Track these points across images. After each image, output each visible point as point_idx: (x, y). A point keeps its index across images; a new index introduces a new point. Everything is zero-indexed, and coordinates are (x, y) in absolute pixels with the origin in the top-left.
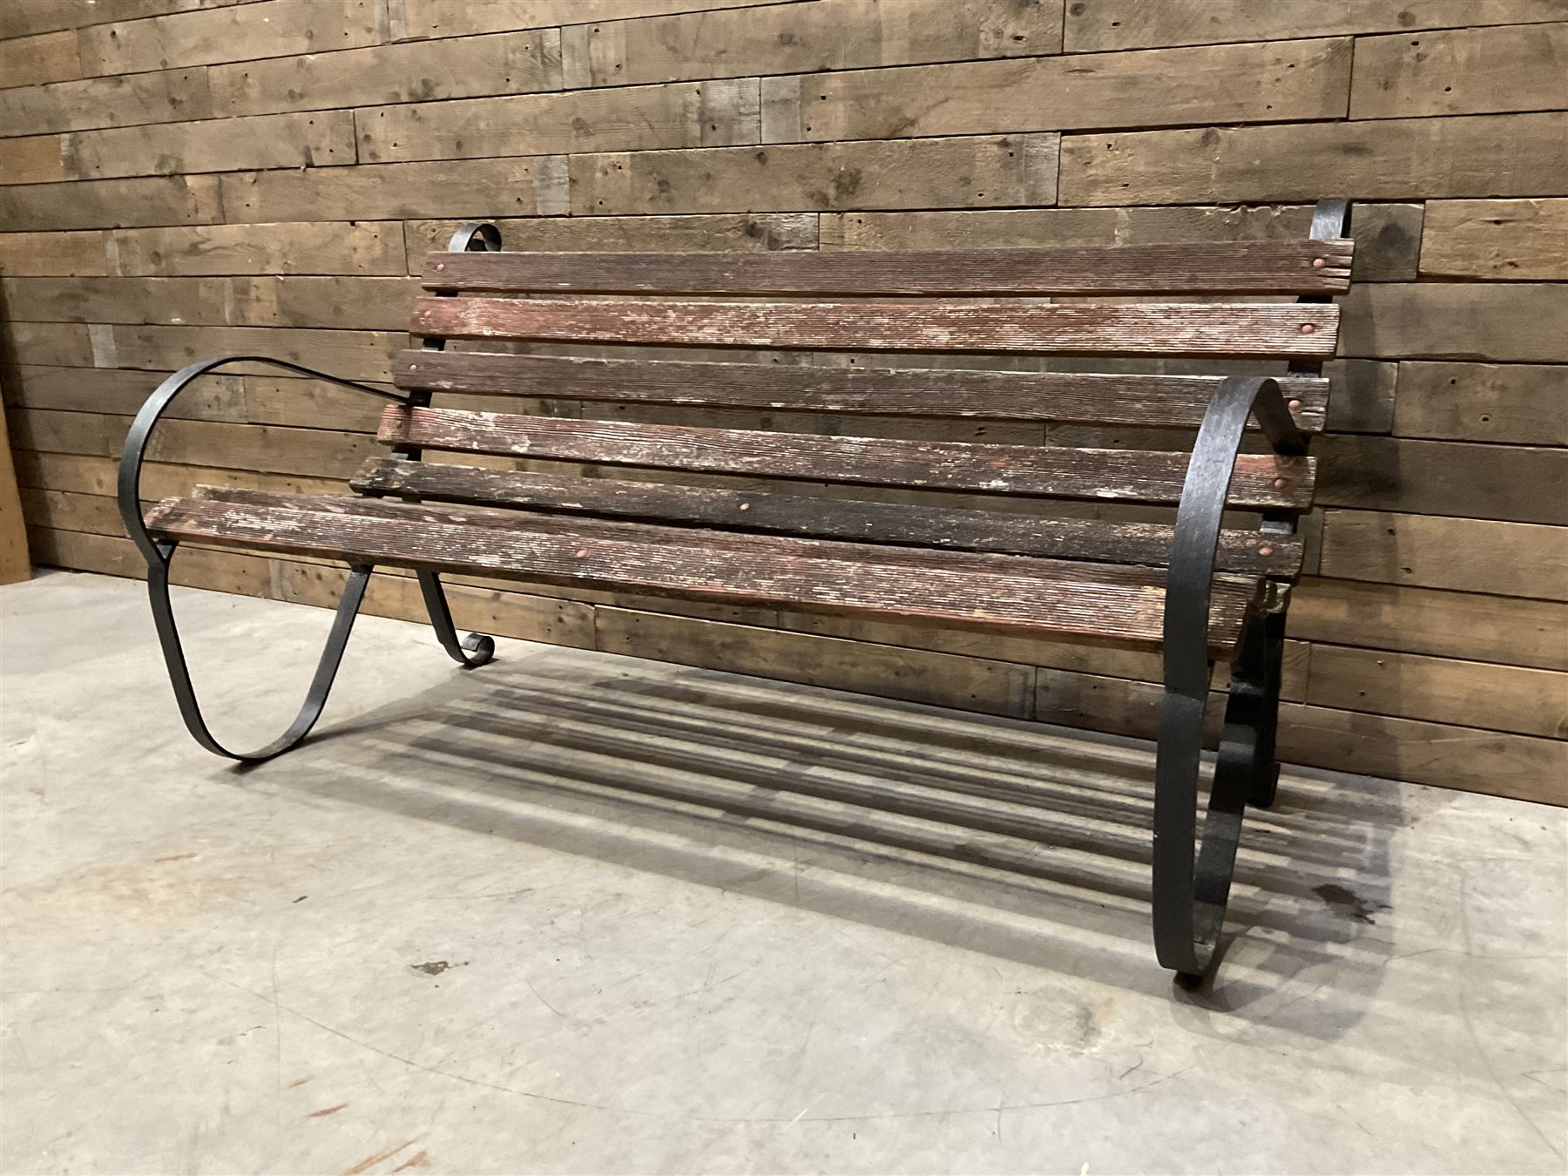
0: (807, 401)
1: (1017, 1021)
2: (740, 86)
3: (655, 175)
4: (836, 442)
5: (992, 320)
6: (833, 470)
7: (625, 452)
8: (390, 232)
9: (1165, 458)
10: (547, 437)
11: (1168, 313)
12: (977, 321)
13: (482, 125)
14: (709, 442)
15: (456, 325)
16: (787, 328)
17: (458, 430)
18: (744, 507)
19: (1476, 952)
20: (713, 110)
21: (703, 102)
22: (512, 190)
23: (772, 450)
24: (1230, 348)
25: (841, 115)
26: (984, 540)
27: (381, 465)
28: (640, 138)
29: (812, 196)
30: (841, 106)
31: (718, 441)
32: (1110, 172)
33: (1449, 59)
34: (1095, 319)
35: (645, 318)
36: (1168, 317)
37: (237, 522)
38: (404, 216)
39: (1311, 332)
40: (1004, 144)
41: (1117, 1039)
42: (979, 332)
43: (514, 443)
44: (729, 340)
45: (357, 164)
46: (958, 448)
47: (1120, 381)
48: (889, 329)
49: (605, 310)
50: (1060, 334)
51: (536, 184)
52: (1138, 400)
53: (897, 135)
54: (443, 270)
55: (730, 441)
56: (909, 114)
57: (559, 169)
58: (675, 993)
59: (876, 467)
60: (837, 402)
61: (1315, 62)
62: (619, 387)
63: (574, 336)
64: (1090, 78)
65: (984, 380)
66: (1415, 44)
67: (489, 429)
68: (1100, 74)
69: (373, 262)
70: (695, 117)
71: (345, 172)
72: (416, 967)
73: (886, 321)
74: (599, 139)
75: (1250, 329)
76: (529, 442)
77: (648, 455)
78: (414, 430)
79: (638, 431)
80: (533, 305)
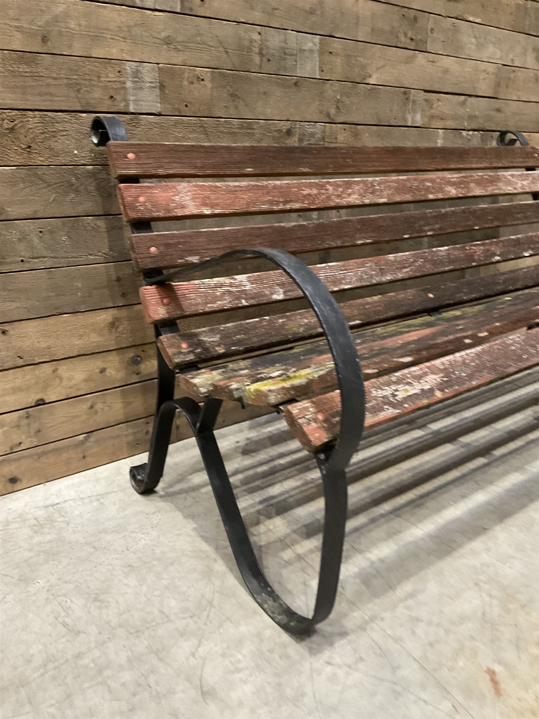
2: (285, 34)
3: (229, 88)
4: (436, 252)
6: (442, 267)
7: (345, 281)
13: (72, 24)
16: (391, 192)
17: (223, 294)
18: (431, 296)
20: (268, 48)
21: (262, 41)
25: (339, 65)
28: (218, 59)
30: (339, 60)
32: (438, 112)
33: (519, 79)
35: (315, 191)
40: (404, 93)
43: (272, 294)
44: (367, 201)
49: (287, 187)
51: (129, 85)
53: (363, 81)
54: (135, 158)
56: (369, 70)
57: (151, 76)
59: (455, 261)
63: (275, 208)
64: (436, 66)
66: (514, 71)
67: (247, 288)
70: (257, 50)
74: (186, 55)
76: (281, 291)
77: (357, 280)
78: (185, 304)
79: (343, 266)
80: (235, 186)
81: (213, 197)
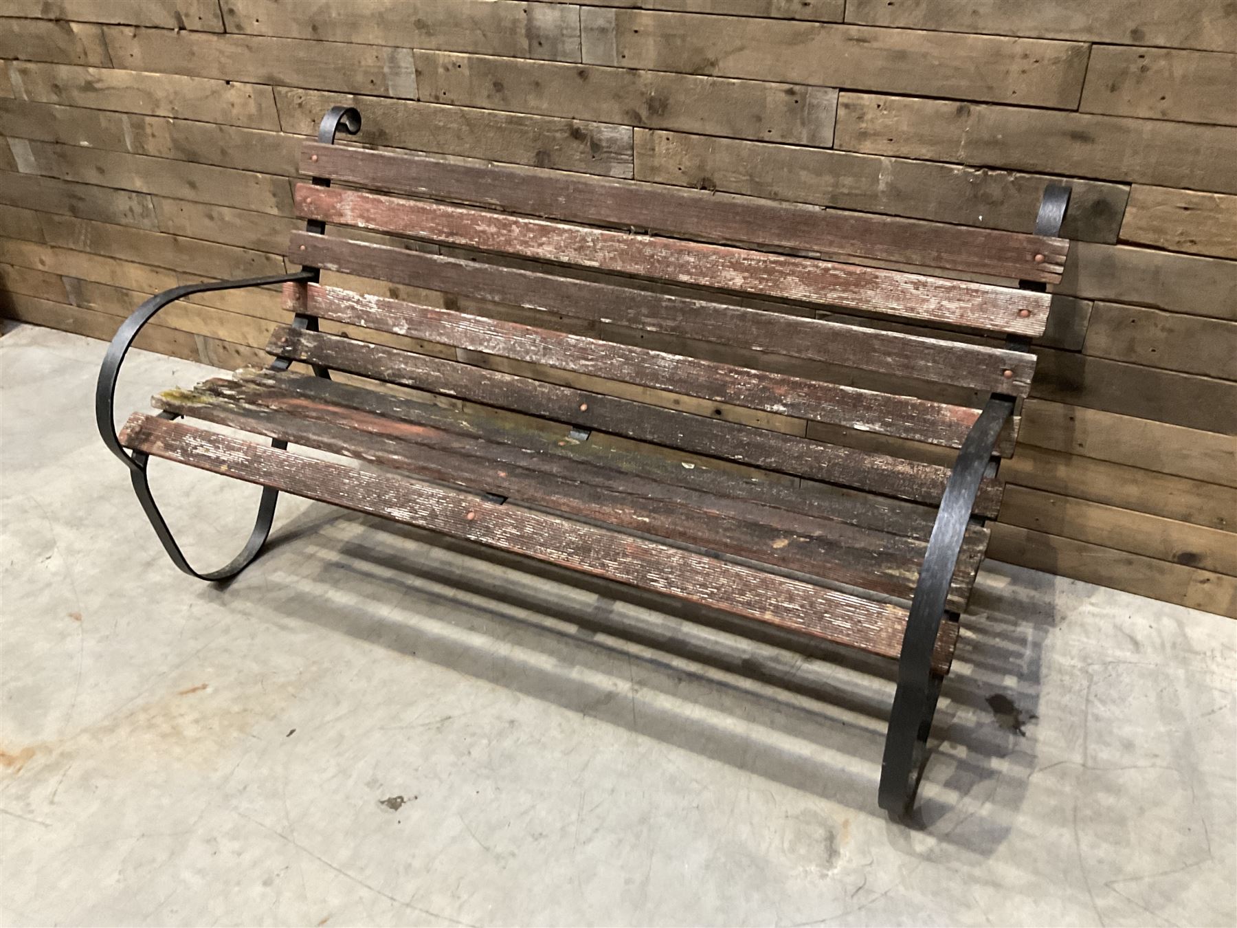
0: (629, 320)
1: (786, 845)
2: (562, 10)
3: (490, 76)
4: (653, 357)
5: (778, 271)
6: (652, 380)
7: (486, 344)
8: (261, 93)
9: (906, 403)
10: (421, 323)
11: (917, 285)
12: (766, 270)
13: (334, 14)
14: (552, 344)
15: (335, 215)
16: (612, 255)
17: (347, 308)
18: (584, 407)
19: (1090, 763)
20: (539, 28)
21: (530, 20)
22: (366, 73)
23: (603, 357)
24: (964, 322)
25: (652, 48)
26: (768, 460)
27: (289, 334)
28: (476, 44)
29: (627, 113)
30: (651, 41)
31: (560, 343)
32: (878, 128)
33: (1167, 74)
34: (860, 282)
35: (493, 229)
36: (917, 289)
37: (195, 448)
38: (272, 82)
39: (1028, 316)
40: (791, 92)
41: (850, 861)
42: (767, 280)
43: (394, 325)
44: (565, 259)
45: (225, 32)
46: (748, 374)
47: (876, 336)
48: (695, 267)
49: (459, 219)
50: (831, 290)
51: (386, 70)
52: (889, 354)
53: (700, 72)
54: (317, 161)
55: (569, 344)
56: (711, 55)
57: (406, 62)
58: (559, 825)
59: (685, 382)
60: (654, 325)
61: (1056, 61)
62: (477, 288)
63: (435, 238)
64: (866, 48)
65: (770, 322)
66: (1142, 57)
67: (373, 310)
68: (875, 45)
69: (250, 117)
70: (523, 31)
71: (215, 38)
72: (383, 803)
73: (692, 260)
74: (441, 39)
75: (981, 308)
76: (406, 326)
77: (504, 349)
78: (310, 304)
79: (495, 326)
80: (398, 204)
81: (372, 211)
